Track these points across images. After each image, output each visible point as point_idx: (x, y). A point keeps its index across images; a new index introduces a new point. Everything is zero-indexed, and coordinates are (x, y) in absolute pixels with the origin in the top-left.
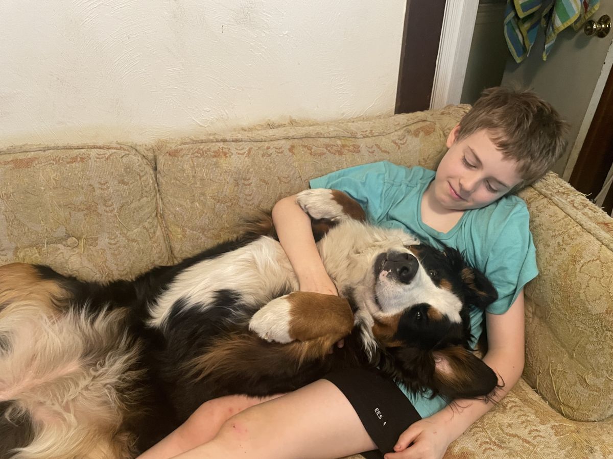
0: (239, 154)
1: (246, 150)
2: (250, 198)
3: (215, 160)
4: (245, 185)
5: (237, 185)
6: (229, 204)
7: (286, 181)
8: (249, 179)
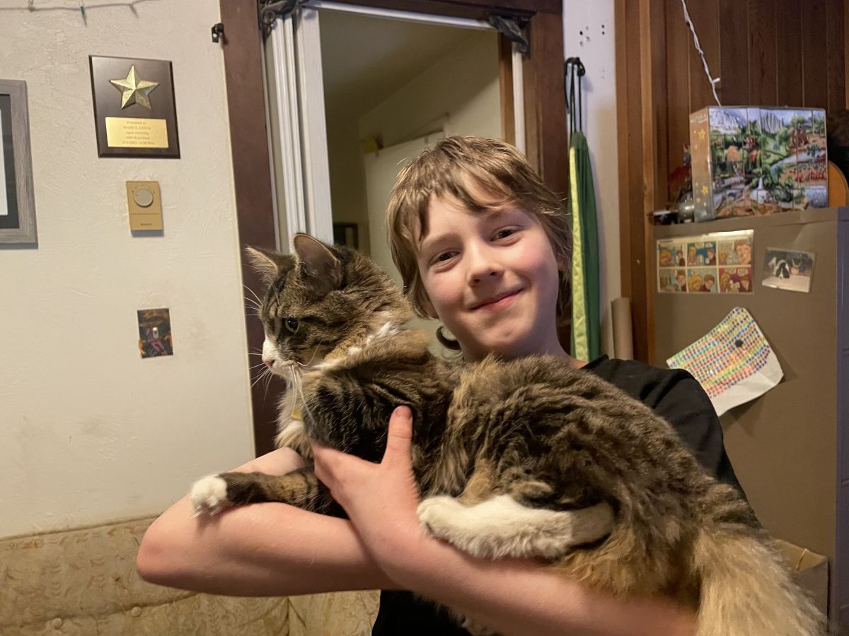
0: (51, 543)
1: (60, 539)
2: (57, 586)
3: (24, 551)
4: (52, 572)
5: (44, 574)
6: (33, 595)
7: (99, 563)
8: (58, 566)
